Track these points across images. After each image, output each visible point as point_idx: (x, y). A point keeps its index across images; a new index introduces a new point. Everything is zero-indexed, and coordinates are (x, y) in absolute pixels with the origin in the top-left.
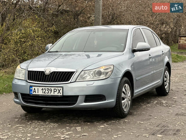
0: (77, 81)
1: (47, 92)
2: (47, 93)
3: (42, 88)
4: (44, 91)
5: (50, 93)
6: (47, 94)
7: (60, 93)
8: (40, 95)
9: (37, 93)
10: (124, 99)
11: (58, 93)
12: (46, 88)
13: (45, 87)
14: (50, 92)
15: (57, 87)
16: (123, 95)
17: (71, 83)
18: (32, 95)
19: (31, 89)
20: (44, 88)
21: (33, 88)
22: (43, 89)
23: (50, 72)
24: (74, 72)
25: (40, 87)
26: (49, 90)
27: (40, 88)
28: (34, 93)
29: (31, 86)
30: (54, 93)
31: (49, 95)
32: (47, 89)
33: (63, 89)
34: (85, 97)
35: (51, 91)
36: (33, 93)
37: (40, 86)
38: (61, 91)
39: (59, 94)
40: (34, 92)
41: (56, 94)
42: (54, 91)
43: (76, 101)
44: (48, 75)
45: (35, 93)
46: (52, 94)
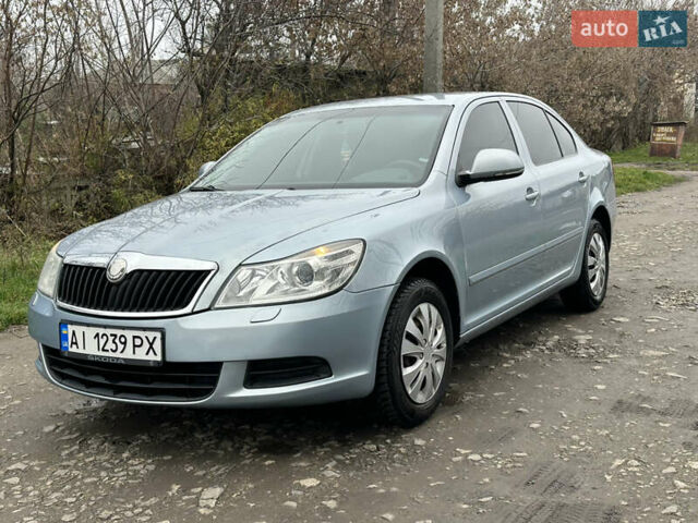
0: (216, 306)
1: (111, 345)
2: (112, 351)
3: (95, 330)
4: (102, 342)
5: (122, 352)
6: (110, 354)
7: (155, 354)
8: (89, 358)
9: (81, 351)
10: (411, 360)
11: (147, 354)
12: (109, 332)
13: (105, 327)
14: (121, 347)
15: (144, 329)
16: (407, 348)
17: (193, 313)
18: (66, 355)
19: (64, 332)
20: (101, 331)
21: (71, 328)
22: (97, 335)
23: (122, 270)
24: (209, 271)
25: (91, 328)
26: (117, 341)
27: (91, 332)
28: (74, 349)
29: (64, 324)
30: (134, 353)
31: (118, 359)
32: (112, 335)
33: (163, 339)
34: (245, 366)
35: (125, 343)
36: (70, 350)
37: (88, 325)
38: (157, 346)
39: (151, 357)
40: (72, 343)
41: (141, 354)
42: (135, 346)
43: (214, 381)
44: (118, 284)
45: (74, 346)
46: (128, 354)
